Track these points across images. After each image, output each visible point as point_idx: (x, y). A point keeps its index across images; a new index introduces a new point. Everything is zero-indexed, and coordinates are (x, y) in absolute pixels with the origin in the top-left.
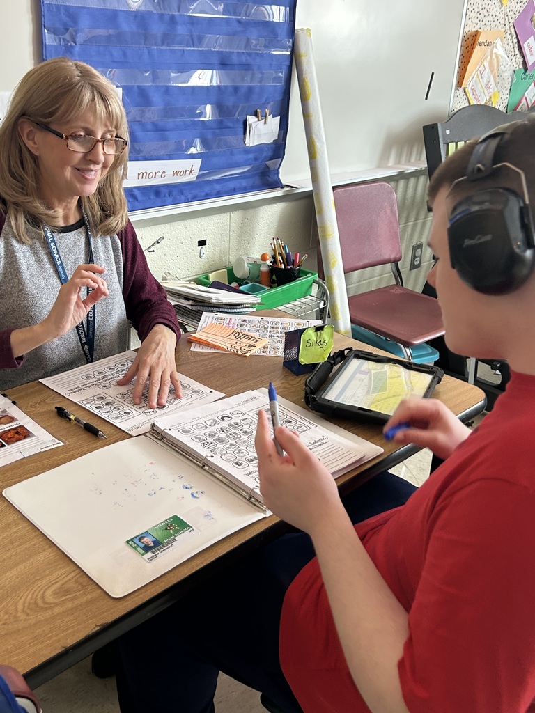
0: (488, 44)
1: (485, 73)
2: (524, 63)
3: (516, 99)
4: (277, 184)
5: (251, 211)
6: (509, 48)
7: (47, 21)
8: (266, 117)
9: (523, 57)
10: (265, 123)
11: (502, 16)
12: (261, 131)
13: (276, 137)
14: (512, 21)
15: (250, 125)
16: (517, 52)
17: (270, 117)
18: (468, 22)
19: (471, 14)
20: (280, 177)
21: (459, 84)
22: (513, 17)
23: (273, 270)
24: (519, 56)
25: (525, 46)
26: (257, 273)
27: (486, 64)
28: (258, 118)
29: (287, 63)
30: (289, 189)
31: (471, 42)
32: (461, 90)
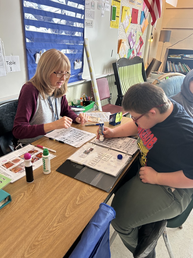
0: (123, 43)
1: (123, 50)
2: (130, 47)
3: (129, 56)
4: (81, 79)
5: (75, 87)
6: (127, 44)
7: (26, 35)
8: (79, 62)
9: (130, 46)
10: (79, 63)
11: (125, 36)
12: (78, 65)
13: (81, 67)
14: (127, 37)
15: (76, 64)
16: (129, 45)
17: (80, 62)
18: (119, 37)
19: (120, 35)
20: (82, 77)
21: (118, 53)
22: (128, 36)
23: (84, 102)
24: (129, 46)
25: (130, 43)
26: (79, 103)
27: (123, 48)
28: (77, 62)
29: (83, 47)
30: (85, 80)
31: (120, 42)
32: (118, 54)
